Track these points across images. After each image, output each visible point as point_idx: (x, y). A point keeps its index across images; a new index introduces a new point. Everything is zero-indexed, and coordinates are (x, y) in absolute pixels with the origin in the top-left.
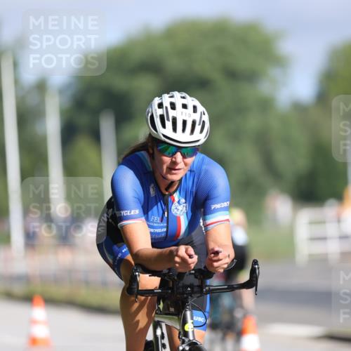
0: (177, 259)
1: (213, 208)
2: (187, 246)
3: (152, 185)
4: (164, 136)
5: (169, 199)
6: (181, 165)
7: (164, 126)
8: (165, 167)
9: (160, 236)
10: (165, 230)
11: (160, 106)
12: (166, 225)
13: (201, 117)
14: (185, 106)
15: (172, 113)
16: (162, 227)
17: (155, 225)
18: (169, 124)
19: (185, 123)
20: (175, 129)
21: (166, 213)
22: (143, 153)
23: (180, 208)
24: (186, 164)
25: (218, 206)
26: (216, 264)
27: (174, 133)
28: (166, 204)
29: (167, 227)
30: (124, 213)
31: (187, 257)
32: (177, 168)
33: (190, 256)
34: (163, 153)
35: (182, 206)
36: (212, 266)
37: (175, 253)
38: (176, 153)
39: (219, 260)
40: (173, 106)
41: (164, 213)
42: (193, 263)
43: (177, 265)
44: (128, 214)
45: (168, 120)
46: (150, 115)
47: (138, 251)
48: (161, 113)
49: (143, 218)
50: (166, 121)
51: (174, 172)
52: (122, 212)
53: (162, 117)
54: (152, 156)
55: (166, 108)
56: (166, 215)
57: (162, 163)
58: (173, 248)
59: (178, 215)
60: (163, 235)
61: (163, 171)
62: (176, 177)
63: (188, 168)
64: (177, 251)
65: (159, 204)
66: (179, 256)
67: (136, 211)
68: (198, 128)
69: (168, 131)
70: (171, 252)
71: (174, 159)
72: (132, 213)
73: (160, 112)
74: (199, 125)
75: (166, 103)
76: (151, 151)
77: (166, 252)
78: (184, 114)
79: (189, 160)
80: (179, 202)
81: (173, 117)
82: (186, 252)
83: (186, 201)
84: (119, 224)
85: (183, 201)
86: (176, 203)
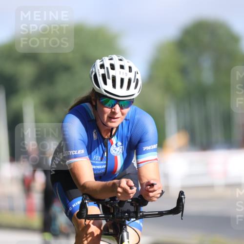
0: (119, 190)
1: (144, 149)
2: (128, 180)
3: (95, 131)
4: (106, 91)
5: (109, 142)
6: (119, 115)
7: (105, 83)
8: (106, 116)
9: (100, 172)
10: (105, 166)
11: (102, 66)
12: (105, 162)
13: (135, 76)
14: (122, 67)
15: (112, 73)
16: (102, 165)
17: (97, 162)
18: (109, 82)
19: (122, 80)
20: (114, 86)
21: (106, 153)
22: (88, 104)
23: (118, 149)
24: (123, 114)
25: (148, 148)
26: (151, 194)
27: (114, 89)
28: (106, 146)
29: (107, 164)
30: (72, 153)
31: (128, 188)
32: (116, 117)
33: (131, 188)
34: (104, 105)
35: (119, 148)
36: (148, 196)
37: (118, 185)
38: (115, 105)
39: (154, 191)
40: (113, 67)
41: (104, 153)
42: (133, 193)
43: (119, 194)
44: (76, 153)
45: (109, 78)
46: (93, 74)
47: (84, 183)
48: (103, 73)
49: (88, 157)
50: (108, 80)
51: (113, 120)
52: (71, 152)
53: (104, 76)
54: (95, 107)
55: (107, 68)
56: (106, 155)
57: (104, 113)
58: (115, 181)
59: (115, 155)
60: (103, 171)
61: (104, 120)
62: (114, 124)
63: (124, 117)
64: (120, 183)
65: (100, 146)
66: (121, 187)
67: (82, 151)
68: (133, 85)
69: (109, 87)
70: (114, 184)
71: (113, 110)
72: (79, 153)
73: (102, 71)
74: (134, 82)
75: (107, 64)
76: (94, 103)
77: (109, 184)
78: (121, 73)
79: (125, 111)
80: (116, 145)
81: (113, 75)
82: (127, 184)
83: (122, 143)
84: (67, 162)
85: (120, 143)
86: (114, 145)
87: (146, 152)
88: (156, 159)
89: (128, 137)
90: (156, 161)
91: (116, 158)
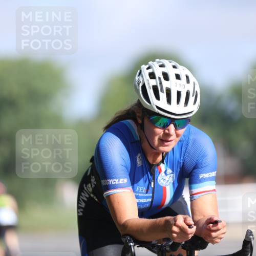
0: (175, 229)
1: (201, 177)
2: (185, 216)
3: (139, 155)
4: (158, 108)
5: (156, 169)
6: (173, 137)
7: (158, 97)
8: (157, 138)
9: (144, 206)
10: (150, 200)
11: (152, 76)
12: (151, 195)
13: (194, 88)
14: (178, 77)
15: (166, 84)
16: (147, 198)
17: (140, 195)
18: (163, 96)
19: (179, 94)
20: (169, 101)
21: (152, 183)
23: (167, 178)
24: (177, 135)
25: (206, 175)
26: (214, 234)
27: (168, 105)
28: (153, 174)
29: (153, 197)
31: (187, 227)
32: (170, 139)
33: (190, 226)
34: (153, 124)
35: (168, 176)
36: (210, 236)
37: (173, 222)
38: (168, 126)
39: (218, 230)
40: (166, 76)
41: (150, 183)
42: (191, 234)
43: (175, 235)
44: (117, 183)
45: (162, 91)
46: (141, 85)
48: (155, 84)
50: (161, 94)
51: (166, 144)
52: (110, 181)
53: (155, 89)
54: (141, 127)
55: (159, 78)
56: (152, 186)
57: (154, 134)
58: (168, 218)
59: (164, 186)
60: (148, 205)
61: (154, 143)
62: (167, 148)
63: (178, 139)
64: (175, 220)
66: (178, 226)
67: (125, 180)
68: (192, 99)
69: (162, 103)
70: (167, 222)
71: (167, 131)
72: (121, 182)
73: (153, 82)
74: (193, 96)
75: (159, 73)
76: (140, 121)
77: (160, 221)
78: (178, 85)
79: (181, 132)
80: (165, 172)
81: (167, 88)
82: (184, 221)
83: (173, 171)
84: (105, 193)
85: (169, 171)
86: (163, 174)
87: (203, 180)
88: (214, 190)
89: (180, 162)
90: (214, 192)
91: (164, 189)
